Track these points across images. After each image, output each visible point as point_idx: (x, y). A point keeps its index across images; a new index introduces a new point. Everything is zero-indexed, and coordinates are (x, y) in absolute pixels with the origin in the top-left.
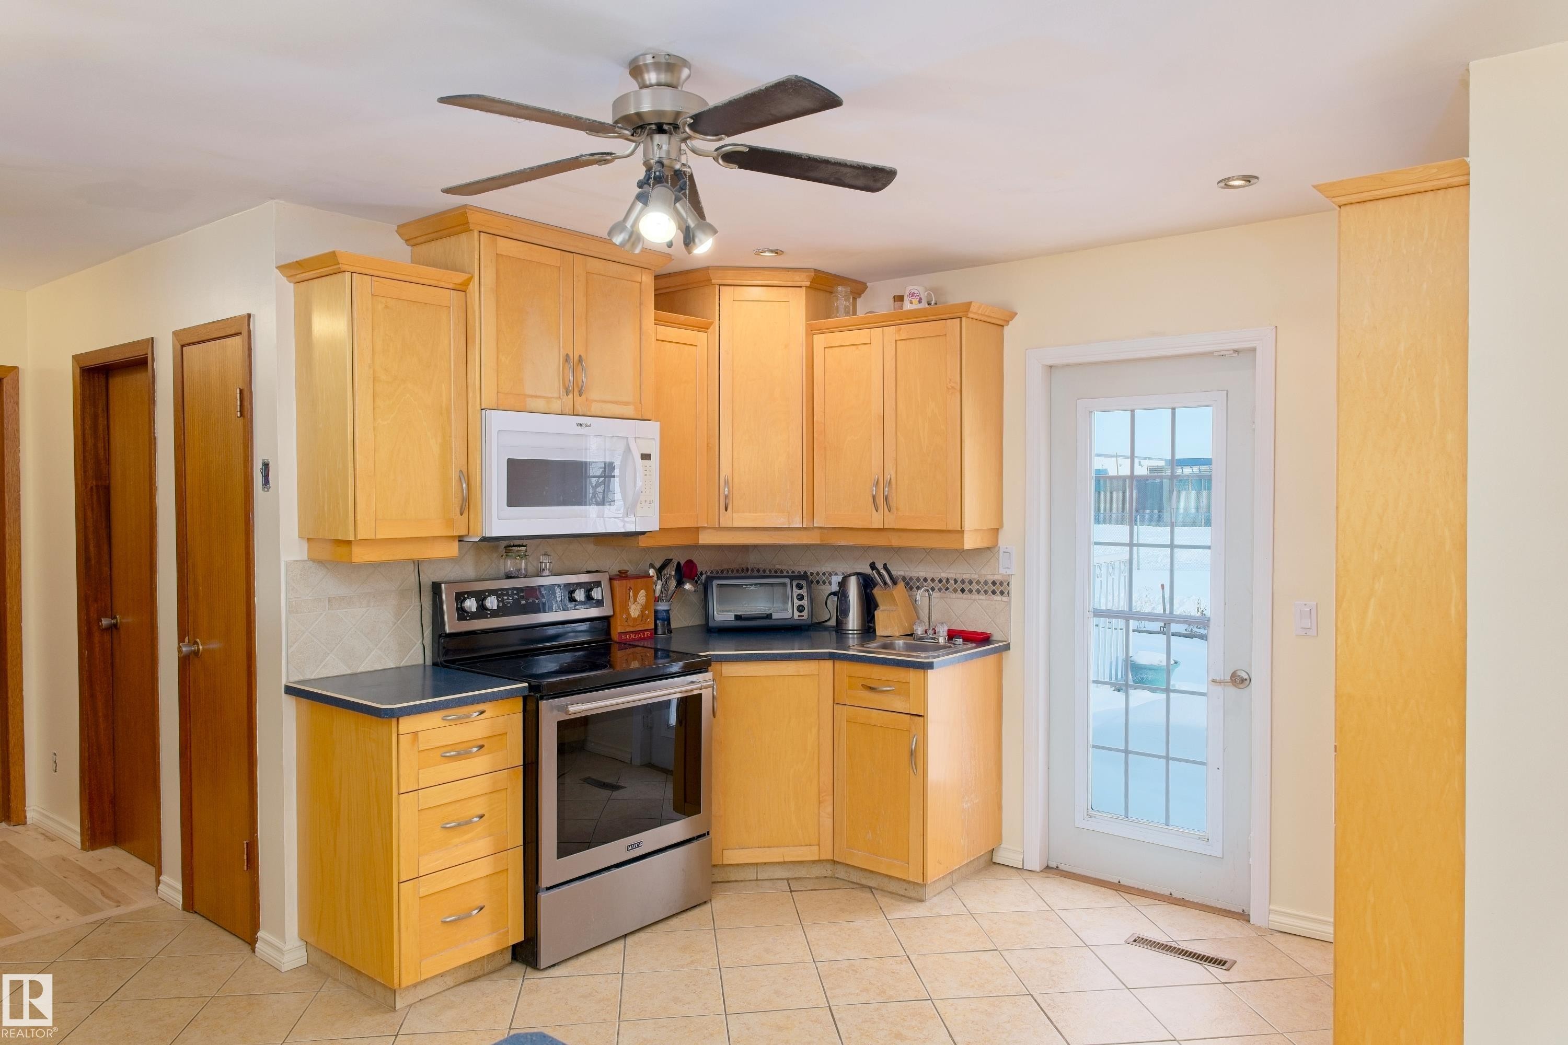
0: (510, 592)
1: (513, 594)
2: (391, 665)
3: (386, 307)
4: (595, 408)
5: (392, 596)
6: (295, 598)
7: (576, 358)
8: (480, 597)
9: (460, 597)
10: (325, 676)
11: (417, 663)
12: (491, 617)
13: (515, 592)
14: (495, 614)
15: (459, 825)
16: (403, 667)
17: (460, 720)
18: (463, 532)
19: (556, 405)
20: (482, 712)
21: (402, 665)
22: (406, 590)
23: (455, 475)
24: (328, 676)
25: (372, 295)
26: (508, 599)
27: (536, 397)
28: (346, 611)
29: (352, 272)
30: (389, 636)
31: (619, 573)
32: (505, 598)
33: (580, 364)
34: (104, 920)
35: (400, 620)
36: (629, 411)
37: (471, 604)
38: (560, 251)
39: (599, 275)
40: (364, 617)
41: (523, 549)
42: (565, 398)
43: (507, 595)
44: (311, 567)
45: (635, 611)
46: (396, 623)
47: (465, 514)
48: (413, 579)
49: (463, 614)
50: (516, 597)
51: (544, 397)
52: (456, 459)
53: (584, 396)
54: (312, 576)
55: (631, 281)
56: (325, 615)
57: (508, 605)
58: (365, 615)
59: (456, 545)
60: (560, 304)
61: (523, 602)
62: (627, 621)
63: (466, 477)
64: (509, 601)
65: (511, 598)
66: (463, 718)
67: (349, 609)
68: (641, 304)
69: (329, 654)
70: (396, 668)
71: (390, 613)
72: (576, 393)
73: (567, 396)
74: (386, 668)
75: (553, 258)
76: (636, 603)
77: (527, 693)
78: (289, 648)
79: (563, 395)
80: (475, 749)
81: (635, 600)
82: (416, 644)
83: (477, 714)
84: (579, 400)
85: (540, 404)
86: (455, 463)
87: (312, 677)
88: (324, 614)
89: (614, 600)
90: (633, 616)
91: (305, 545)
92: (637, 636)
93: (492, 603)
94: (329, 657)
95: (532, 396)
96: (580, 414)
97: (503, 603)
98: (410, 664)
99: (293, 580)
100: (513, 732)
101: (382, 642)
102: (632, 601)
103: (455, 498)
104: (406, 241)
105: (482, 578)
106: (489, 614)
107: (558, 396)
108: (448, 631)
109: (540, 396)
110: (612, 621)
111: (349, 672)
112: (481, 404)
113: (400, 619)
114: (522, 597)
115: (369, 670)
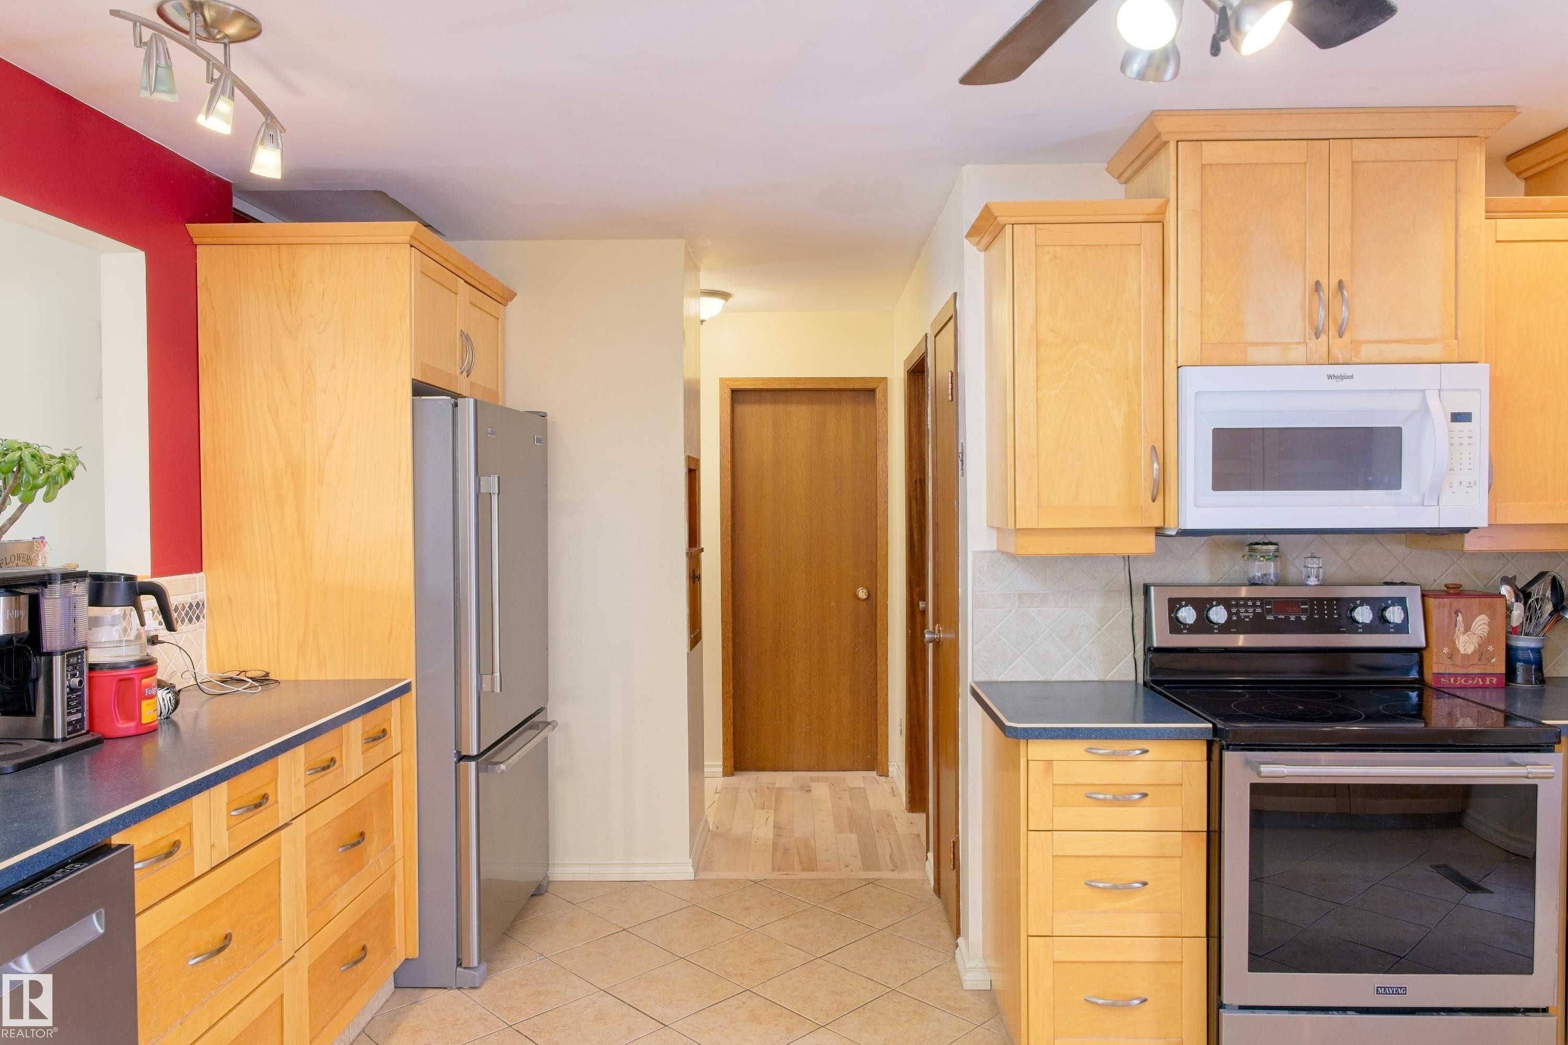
0: (1250, 603)
1: (1254, 606)
2: (1093, 676)
3: (1055, 257)
4: (1366, 352)
5: (1095, 597)
6: (982, 591)
7: (1334, 283)
8: (1202, 605)
9: (1174, 605)
10: (1014, 679)
11: (1127, 679)
12: (1219, 633)
13: (1258, 603)
14: (1225, 628)
15: (1115, 887)
16: (1108, 681)
17: (1115, 756)
18: (1159, 523)
19: (1298, 353)
20: (1145, 751)
21: (1107, 678)
22: (1114, 591)
23: (1144, 451)
24: (1018, 680)
25: (1036, 246)
26: (1246, 612)
27: (1265, 344)
28: (1038, 610)
29: (1013, 224)
30: (1091, 643)
31: (1445, 588)
32: (1242, 610)
33: (1340, 293)
34: (873, 880)
35: (1105, 627)
36: (1434, 351)
37: (1188, 615)
38: (1306, 141)
39: (1377, 161)
40: (1060, 619)
41: (1272, 547)
42: (1313, 342)
43: (1246, 606)
44: (999, 559)
45: (1466, 644)
46: (1099, 629)
47: (1160, 499)
48: (1123, 578)
49: (1176, 626)
50: (1259, 610)
51: (1276, 344)
52: (1147, 432)
53: (1347, 337)
54: (1000, 569)
55: (1438, 161)
56: (1015, 612)
57: (1247, 620)
58: (1062, 617)
59: (1152, 537)
60: (1306, 214)
61: (1270, 617)
62: (1450, 658)
63: (1159, 454)
64: (1247, 614)
65: (1251, 610)
66: (1118, 755)
67: (1042, 607)
68: (1457, 191)
69: (1018, 656)
70: (1100, 682)
71: (1092, 617)
72: (1333, 331)
73: (1317, 338)
74: (1087, 679)
75: (1294, 153)
76: (1468, 633)
77: (1210, 737)
78: (974, 644)
79: (1310, 339)
80: (1137, 797)
81: (1467, 629)
82: (1126, 656)
83: (1138, 752)
84: (1336, 342)
85: (1272, 353)
86: (1144, 437)
87: (1000, 679)
88: (1015, 610)
89: (1429, 626)
90: (1462, 651)
91: (994, 533)
92: (1470, 682)
93: (1218, 615)
94: (1018, 660)
95: (1257, 344)
96: (1340, 362)
97: (1239, 617)
98: (1118, 679)
99: (980, 572)
100: (1190, 785)
101: (1082, 649)
102: (1462, 629)
103: (1145, 480)
104: (1118, 177)
105: (1220, 582)
106: (1216, 629)
107: (1302, 340)
108: (1155, 645)
109: (1271, 343)
110: (1425, 653)
111: (1041, 678)
112: (1177, 361)
113: (1105, 625)
114: (1269, 612)
115: (1066, 679)
